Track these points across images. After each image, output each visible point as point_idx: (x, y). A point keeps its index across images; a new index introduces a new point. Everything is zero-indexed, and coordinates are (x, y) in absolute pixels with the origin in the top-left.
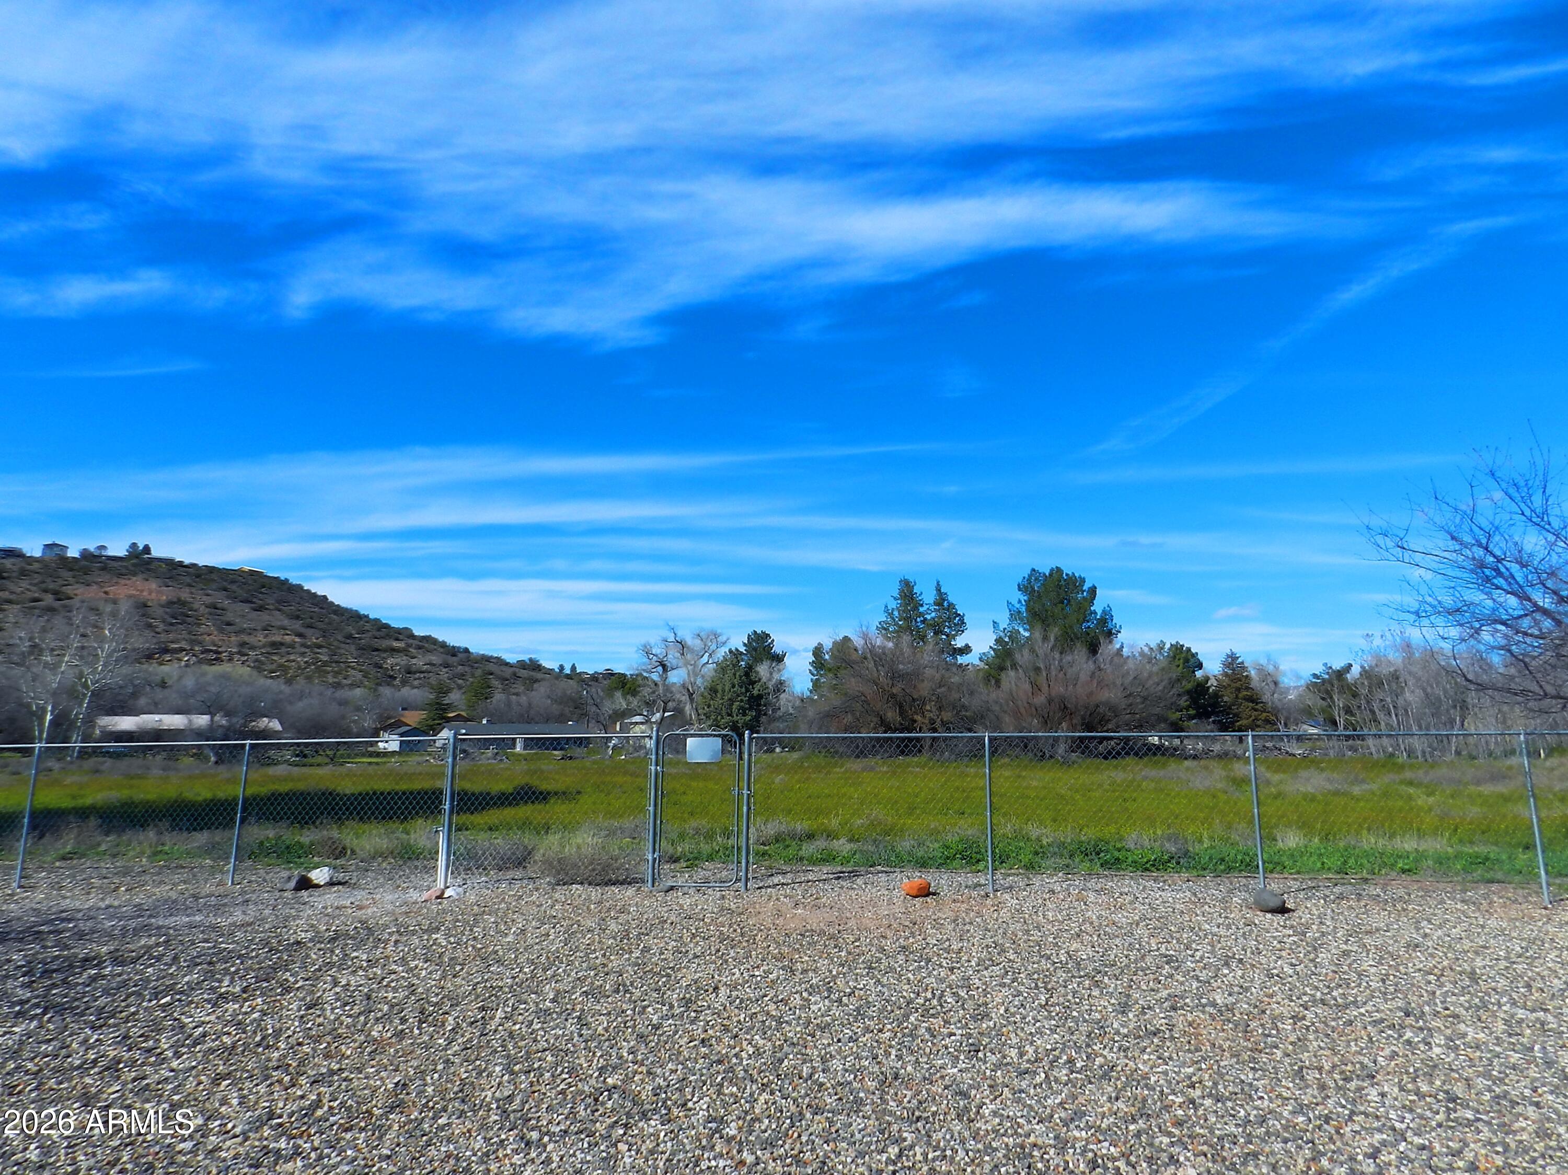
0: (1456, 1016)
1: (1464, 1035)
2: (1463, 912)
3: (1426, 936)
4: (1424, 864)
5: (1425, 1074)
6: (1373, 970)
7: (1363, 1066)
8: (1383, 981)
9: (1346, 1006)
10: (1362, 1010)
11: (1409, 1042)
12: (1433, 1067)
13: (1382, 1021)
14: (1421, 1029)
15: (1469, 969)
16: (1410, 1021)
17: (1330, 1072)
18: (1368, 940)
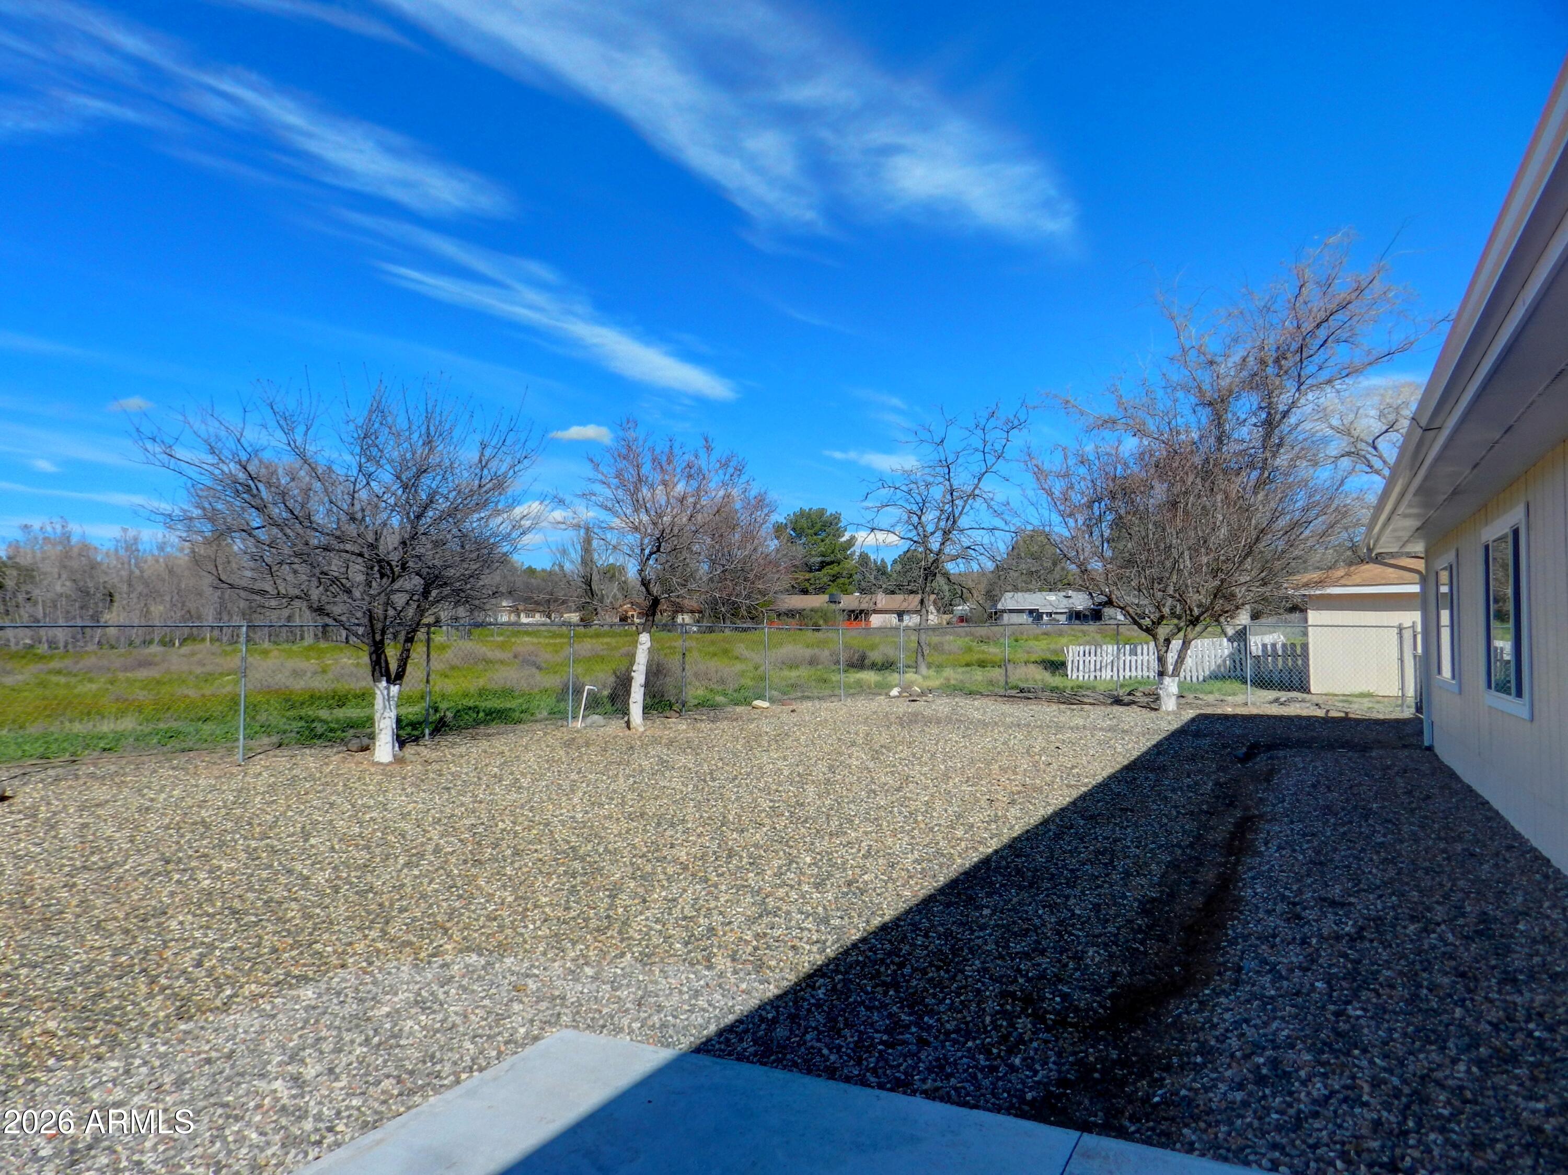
0: (205, 856)
1: (220, 867)
2: (176, 777)
3: (152, 800)
4: (123, 742)
5: (206, 900)
6: (118, 835)
7: (154, 908)
8: (132, 841)
9: (110, 867)
10: (127, 867)
11: (179, 882)
12: (209, 895)
13: (149, 871)
14: (184, 870)
15: (199, 819)
16: (170, 867)
17: (125, 919)
18: (100, 812)
